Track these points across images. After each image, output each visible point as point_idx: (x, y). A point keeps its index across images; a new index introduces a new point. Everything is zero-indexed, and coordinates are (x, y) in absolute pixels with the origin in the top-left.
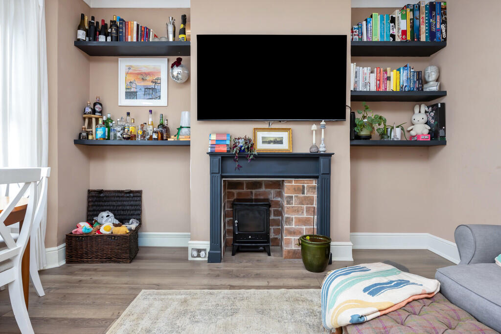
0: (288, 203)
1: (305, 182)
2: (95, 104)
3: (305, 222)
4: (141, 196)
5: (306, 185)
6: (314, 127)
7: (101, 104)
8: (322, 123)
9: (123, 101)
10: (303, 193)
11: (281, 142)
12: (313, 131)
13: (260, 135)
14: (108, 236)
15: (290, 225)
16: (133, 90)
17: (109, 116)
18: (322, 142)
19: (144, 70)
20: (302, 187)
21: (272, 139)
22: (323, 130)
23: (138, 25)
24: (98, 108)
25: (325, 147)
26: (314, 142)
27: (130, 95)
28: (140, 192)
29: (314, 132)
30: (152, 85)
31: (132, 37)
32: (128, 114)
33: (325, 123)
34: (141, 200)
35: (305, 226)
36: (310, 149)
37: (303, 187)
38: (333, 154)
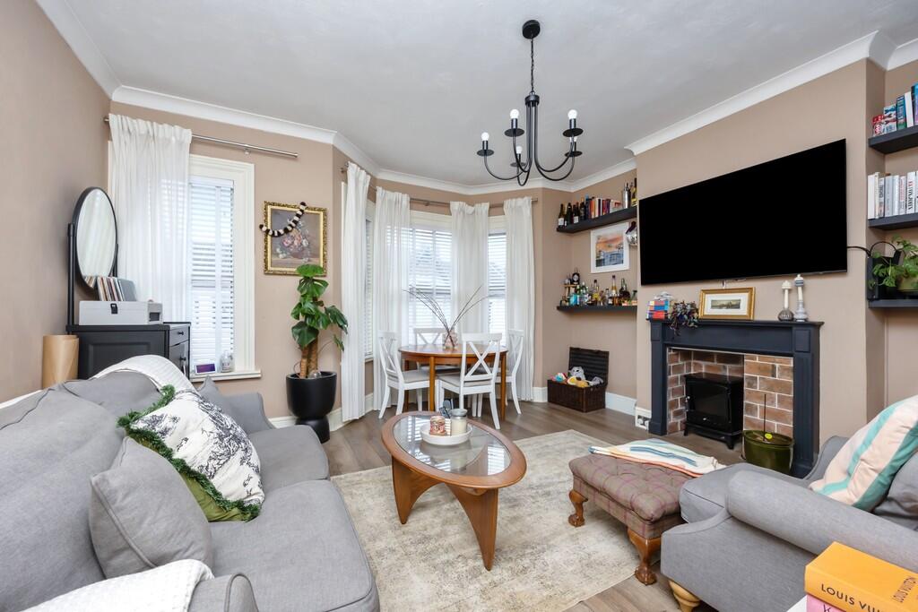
0: (750, 385)
1: (777, 360)
2: (574, 275)
3: (778, 416)
4: (607, 357)
5: (777, 365)
6: (787, 284)
7: (578, 275)
8: (796, 279)
9: (594, 269)
10: (774, 375)
11: (737, 306)
12: (784, 290)
13: (709, 298)
14: (573, 386)
15: (752, 415)
16: (602, 257)
17: (583, 284)
18: (801, 306)
19: (610, 237)
20: (771, 368)
21: (725, 303)
22: (800, 289)
23: (599, 200)
24: (576, 278)
25: (805, 313)
26: (786, 306)
27: (599, 263)
28: (606, 354)
29: (787, 291)
30: (616, 251)
31: (595, 214)
32: (595, 281)
33: (802, 279)
34: (607, 361)
35: (777, 421)
36: (780, 314)
37: (774, 367)
38: (823, 323)
